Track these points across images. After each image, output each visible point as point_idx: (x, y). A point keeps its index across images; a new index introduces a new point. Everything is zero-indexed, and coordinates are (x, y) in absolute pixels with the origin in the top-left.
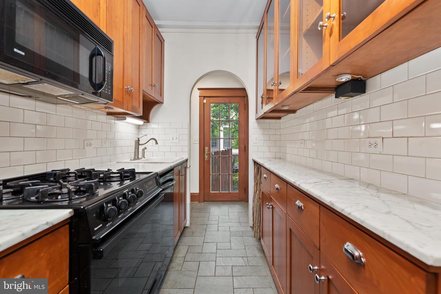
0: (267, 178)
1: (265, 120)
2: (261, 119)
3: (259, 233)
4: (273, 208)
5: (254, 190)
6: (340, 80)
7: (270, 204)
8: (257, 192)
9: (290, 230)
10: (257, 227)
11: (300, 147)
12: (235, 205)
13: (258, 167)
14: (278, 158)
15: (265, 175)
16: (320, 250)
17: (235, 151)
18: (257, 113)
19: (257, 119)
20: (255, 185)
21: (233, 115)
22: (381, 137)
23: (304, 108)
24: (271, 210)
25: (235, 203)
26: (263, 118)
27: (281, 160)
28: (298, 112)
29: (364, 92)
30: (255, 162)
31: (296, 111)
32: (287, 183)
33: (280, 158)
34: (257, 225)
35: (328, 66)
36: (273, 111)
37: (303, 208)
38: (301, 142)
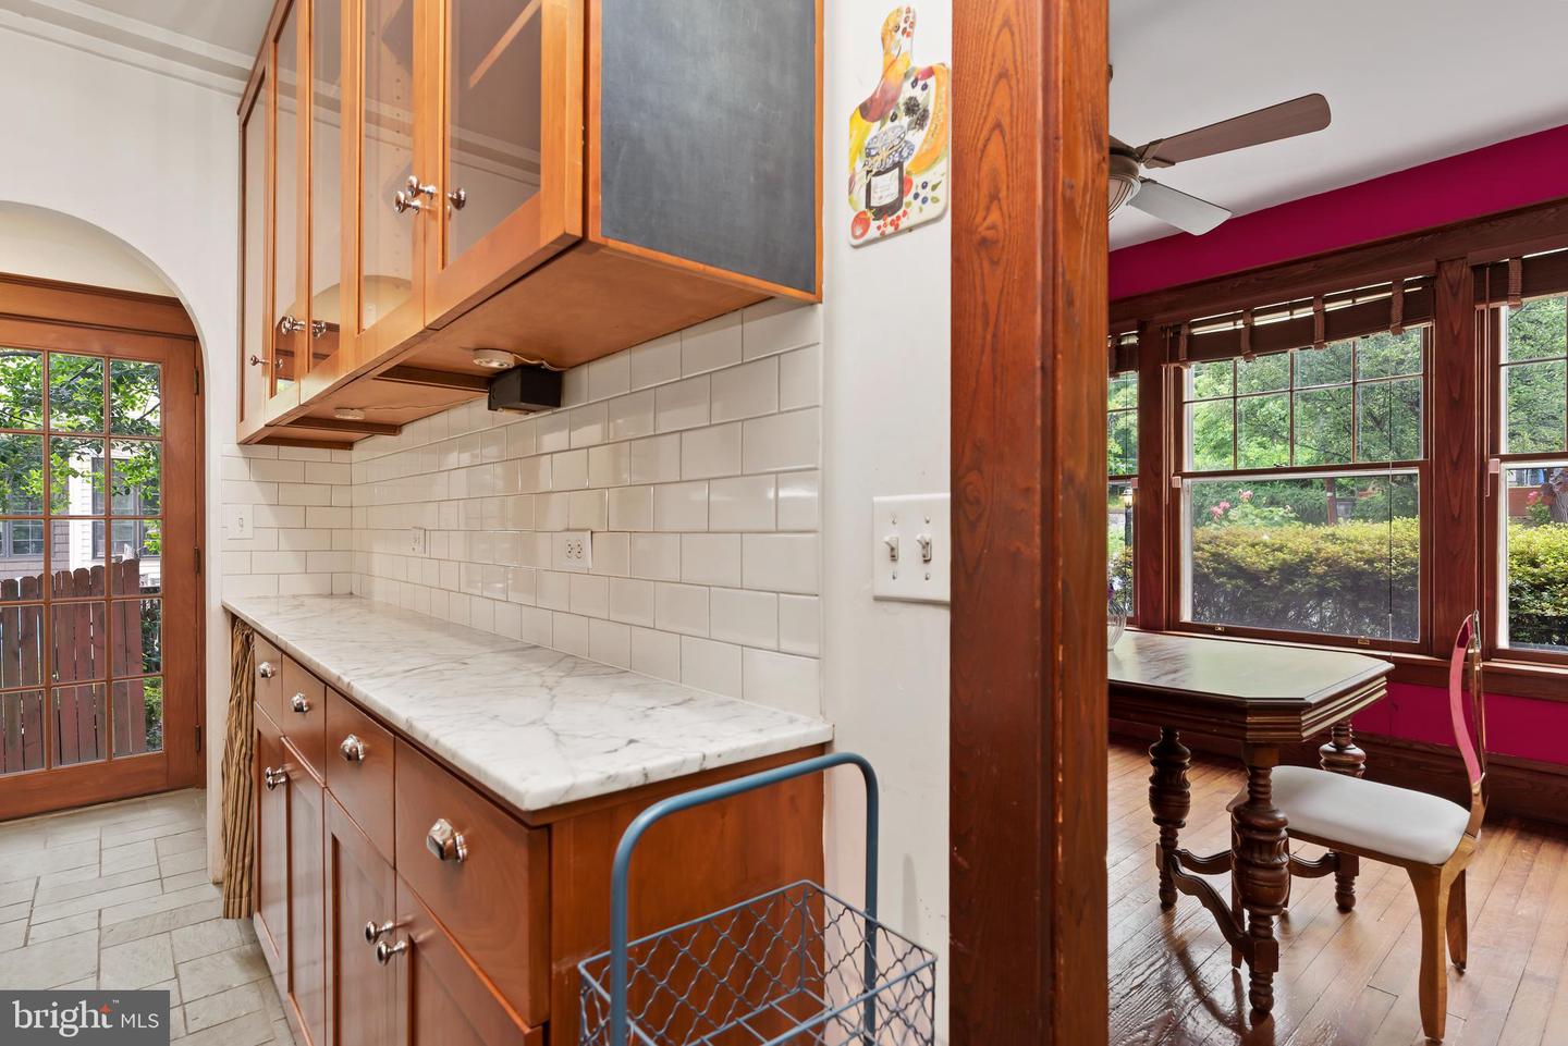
0: (273, 674)
1: (286, 450)
2: (259, 443)
3: (250, 896)
4: (289, 782)
5: (229, 729)
6: (484, 364)
7: (280, 771)
8: (239, 736)
9: (335, 841)
10: (239, 874)
11: (413, 554)
12: (146, 809)
13: (247, 637)
14: (339, 596)
15: (264, 666)
16: (395, 868)
17: (151, 571)
18: (242, 419)
19: (245, 443)
20: (231, 709)
21: (145, 405)
22: (586, 530)
23: (425, 422)
24: (284, 790)
25: (145, 802)
26: (273, 437)
27: (353, 600)
28: (407, 430)
29: (558, 405)
30: (234, 619)
31: (401, 426)
32: (327, 684)
33: (351, 594)
34: (240, 865)
35: (421, 328)
36: (306, 418)
37: (361, 757)
38: (415, 538)
